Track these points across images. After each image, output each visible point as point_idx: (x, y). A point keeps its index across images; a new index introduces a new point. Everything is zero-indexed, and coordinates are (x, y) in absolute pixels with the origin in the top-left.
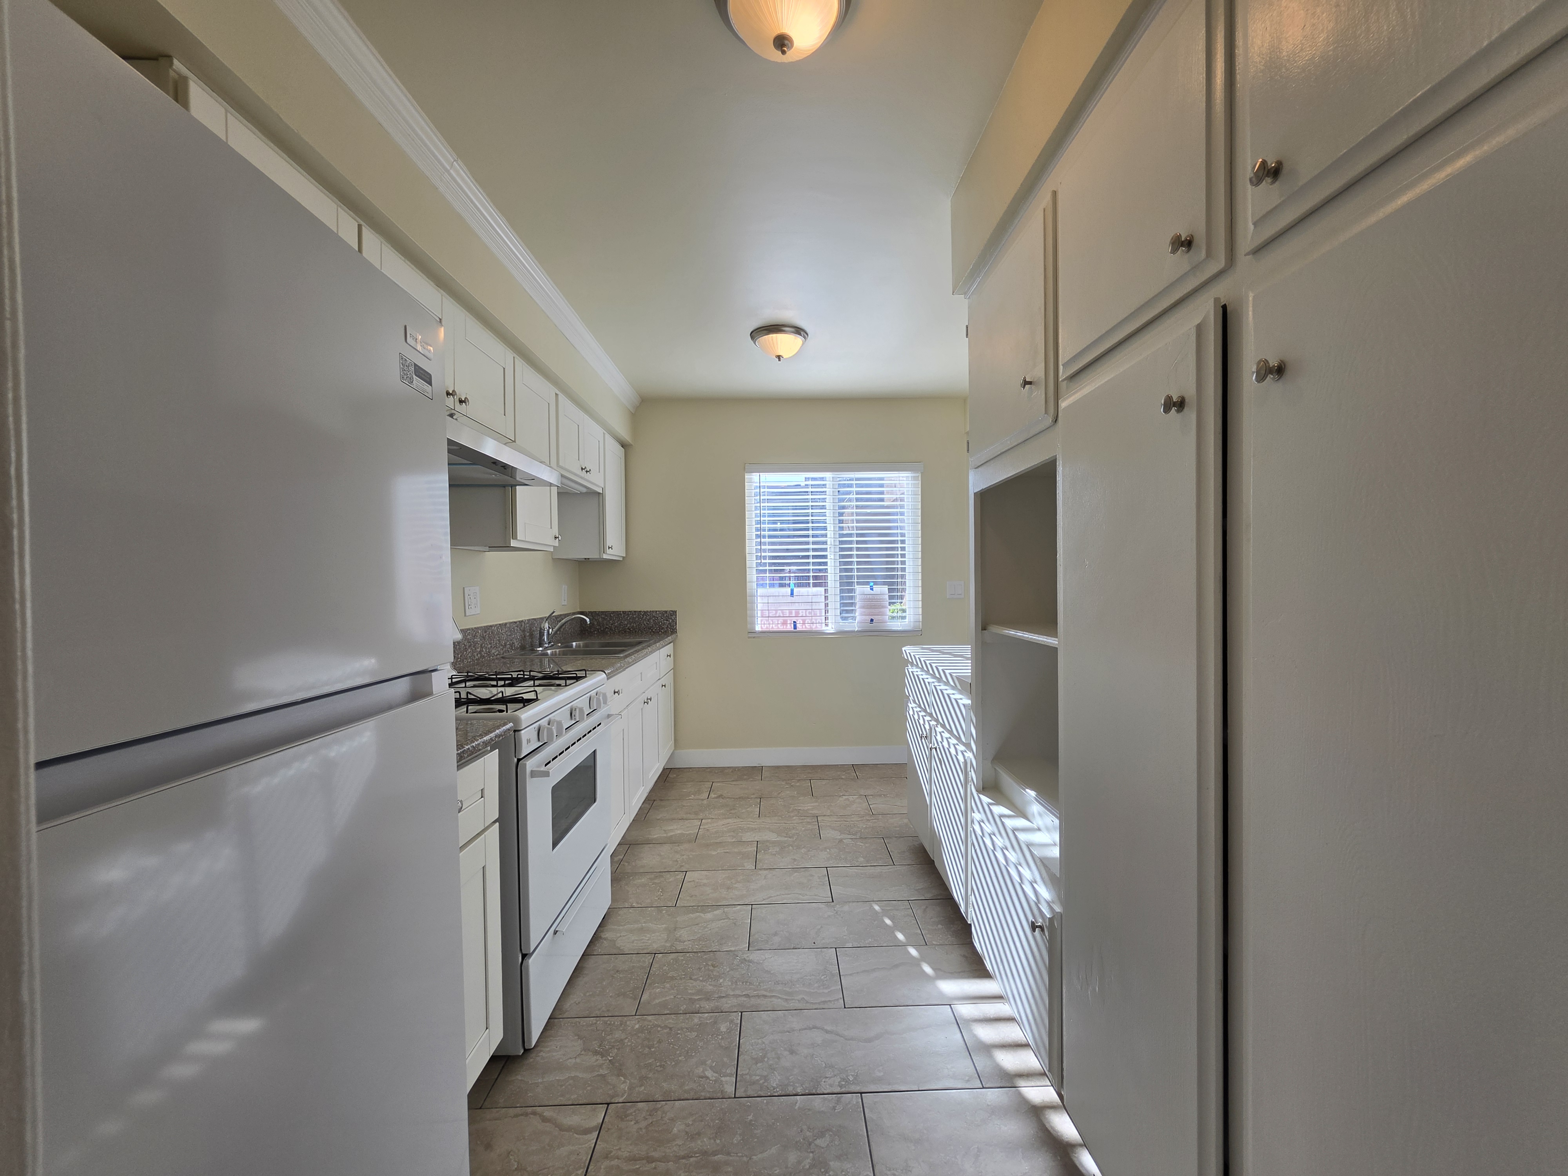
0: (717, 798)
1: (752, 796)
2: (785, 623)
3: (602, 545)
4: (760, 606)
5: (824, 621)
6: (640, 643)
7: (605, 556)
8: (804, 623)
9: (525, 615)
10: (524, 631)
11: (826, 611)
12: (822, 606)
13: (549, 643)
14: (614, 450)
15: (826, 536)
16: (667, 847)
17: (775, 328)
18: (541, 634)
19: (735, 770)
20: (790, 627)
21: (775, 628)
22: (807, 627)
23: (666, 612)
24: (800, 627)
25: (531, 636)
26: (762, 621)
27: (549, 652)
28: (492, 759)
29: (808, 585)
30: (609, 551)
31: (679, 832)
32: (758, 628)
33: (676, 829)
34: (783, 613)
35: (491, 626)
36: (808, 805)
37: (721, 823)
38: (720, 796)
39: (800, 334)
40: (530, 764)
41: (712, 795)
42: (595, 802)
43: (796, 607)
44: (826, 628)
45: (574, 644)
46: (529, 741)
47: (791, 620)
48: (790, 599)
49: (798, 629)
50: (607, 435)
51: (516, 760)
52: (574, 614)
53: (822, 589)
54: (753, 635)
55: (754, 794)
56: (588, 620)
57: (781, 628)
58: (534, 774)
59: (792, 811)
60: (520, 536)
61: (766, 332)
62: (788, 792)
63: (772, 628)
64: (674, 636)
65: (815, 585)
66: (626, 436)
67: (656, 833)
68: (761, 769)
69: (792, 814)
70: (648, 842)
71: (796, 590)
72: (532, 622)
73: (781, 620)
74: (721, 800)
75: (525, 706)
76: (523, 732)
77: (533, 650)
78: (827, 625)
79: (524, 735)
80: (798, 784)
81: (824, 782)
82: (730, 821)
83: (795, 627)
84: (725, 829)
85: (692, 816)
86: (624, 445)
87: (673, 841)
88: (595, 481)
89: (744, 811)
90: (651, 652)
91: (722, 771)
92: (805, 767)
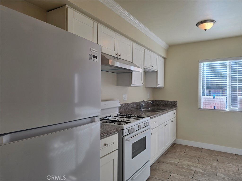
0: (186, 154)
1: (197, 157)
2: (211, 107)
3: (157, 84)
4: (203, 101)
5: (225, 107)
6: (165, 109)
7: (158, 87)
8: (218, 107)
9: (138, 101)
10: (137, 104)
11: (226, 104)
12: (225, 102)
13: (143, 107)
14: (161, 60)
15: (227, 80)
16: (168, 165)
17: (205, 21)
18: (141, 105)
19: (193, 147)
20: (213, 108)
21: (208, 108)
22: (219, 108)
23: (174, 101)
24: (216, 108)
25: (139, 105)
26: (203, 105)
27: (142, 110)
28: (117, 135)
29: (220, 95)
30: (158, 86)
31: (173, 161)
32: (202, 108)
33: (172, 161)
34: (211, 104)
35: (129, 103)
36: (215, 164)
37: (185, 162)
38: (187, 154)
39: (212, 22)
40: (126, 138)
41: (185, 154)
42: (145, 149)
43: (215, 102)
44: (226, 109)
45: (149, 108)
46: (126, 132)
47: (213, 106)
48: (213, 99)
49: (216, 109)
50: (159, 57)
51: (123, 136)
52: (149, 101)
53: (225, 97)
54: (200, 109)
55: (198, 156)
56: (152, 103)
57: (210, 108)
58: (126, 140)
59: (209, 164)
60: (133, 83)
61: (200, 23)
62: (209, 158)
63: (207, 108)
64: (176, 108)
65: (222, 96)
66: (164, 56)
67: (166, 160)
68: (202, 149)
69: (209, 165)
70: (164, 162)
71: (215, 97)
72: (140, 102)
73: (210, 106)
74: (187, 156)
75: (127, 124)
76: (124, 130)
77: (139, 109)
78: (227, 108)
79: (124, 131)
80: (213, 156)
81: (223, 158)
82: (188, 162)
83: (215, 108)
84: (186, 164)
85: (178, 158)
86: (164, 58)
87: (171, 164)
88: (155, 69)
89: (193, 160)
90: (168, 112)
91: (189, 147)
92: (217, 151)
